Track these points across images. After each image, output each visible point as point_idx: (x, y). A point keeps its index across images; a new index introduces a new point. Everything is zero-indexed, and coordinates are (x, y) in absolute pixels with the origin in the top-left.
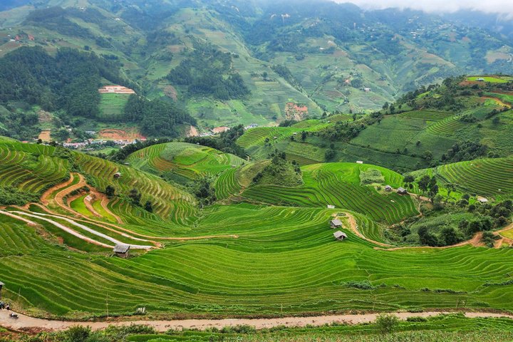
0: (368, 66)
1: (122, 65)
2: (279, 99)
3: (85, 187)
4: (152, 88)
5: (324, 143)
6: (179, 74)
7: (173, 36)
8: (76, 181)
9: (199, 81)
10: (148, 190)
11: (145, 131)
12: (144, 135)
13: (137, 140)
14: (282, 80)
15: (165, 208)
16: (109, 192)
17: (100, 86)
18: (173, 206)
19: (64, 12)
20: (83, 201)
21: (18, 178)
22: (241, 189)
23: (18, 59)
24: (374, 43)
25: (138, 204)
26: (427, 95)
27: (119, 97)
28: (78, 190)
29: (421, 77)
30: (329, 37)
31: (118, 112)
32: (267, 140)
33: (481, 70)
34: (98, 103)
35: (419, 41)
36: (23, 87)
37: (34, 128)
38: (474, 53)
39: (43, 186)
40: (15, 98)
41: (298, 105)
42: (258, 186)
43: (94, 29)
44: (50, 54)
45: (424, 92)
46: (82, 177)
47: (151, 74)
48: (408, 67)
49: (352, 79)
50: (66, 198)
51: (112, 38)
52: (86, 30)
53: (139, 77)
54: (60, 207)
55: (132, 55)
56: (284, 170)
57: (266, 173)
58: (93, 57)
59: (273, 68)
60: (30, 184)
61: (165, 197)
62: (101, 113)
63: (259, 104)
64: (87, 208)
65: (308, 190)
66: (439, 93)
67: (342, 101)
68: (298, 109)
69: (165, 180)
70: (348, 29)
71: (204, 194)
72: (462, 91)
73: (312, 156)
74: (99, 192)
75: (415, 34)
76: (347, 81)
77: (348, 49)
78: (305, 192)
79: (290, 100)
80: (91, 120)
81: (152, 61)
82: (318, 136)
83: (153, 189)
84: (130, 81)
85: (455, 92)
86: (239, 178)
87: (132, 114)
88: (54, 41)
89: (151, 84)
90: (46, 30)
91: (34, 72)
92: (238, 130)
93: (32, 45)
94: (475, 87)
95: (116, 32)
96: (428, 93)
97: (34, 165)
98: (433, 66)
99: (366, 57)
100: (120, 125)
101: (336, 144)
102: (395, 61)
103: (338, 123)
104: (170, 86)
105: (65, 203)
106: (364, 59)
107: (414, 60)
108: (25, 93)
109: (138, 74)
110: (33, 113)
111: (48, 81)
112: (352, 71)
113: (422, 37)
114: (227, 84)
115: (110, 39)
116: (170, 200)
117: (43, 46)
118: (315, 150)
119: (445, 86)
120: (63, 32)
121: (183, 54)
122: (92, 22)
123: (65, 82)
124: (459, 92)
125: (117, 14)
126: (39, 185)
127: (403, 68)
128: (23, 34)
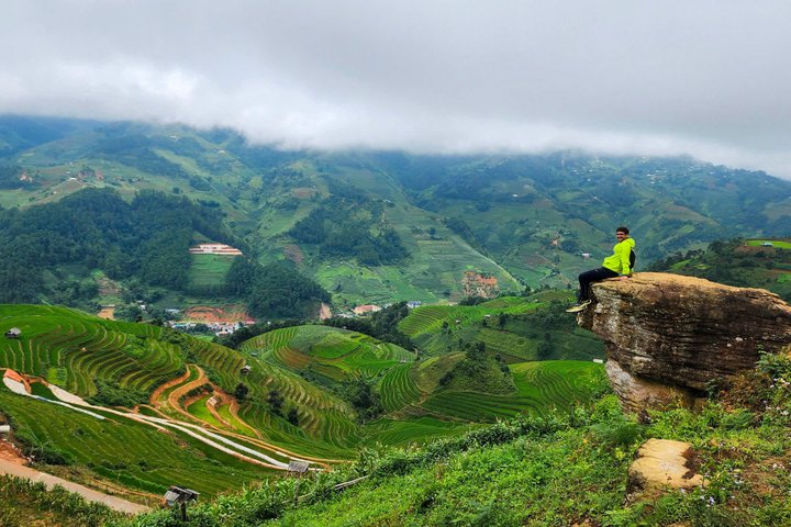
0: (586, 221)
1: (225, 215)
2: (454, 266)
3: (207, 385)
4: (266, 248)
5: (535, 331)
6: (306, 228)
7: (301, 175)
8: (194, 376)
9: (336, 239)
10: (288, 393)
11: (254, 311)
12: (252, 316)
13: (241, 324)
14: (457, 238)
15: (313, 422)
16: (240, 394)
17: (193, 243)
18: (324, 419)
19: (148, 142)
20: (205, 406)
21: (119, 369)
22: (421, 395)
23: (78, 206)
24: (593, 188)
25: (278, 412)
26: (687, 265)
27: (219, 260)
28: (198, 389)
29: (668, 239)
30: (525, 179)
31: (215, 282)
32: (445, 325)
33: (761, 231)
34: (187, 268)
35: (661, 187)
36: (81, 244)
37: (91, 303)
38: (745, 207)
39: (152, 381)
40: (67, 260)
41: (483, 275)
42: (447, 391)
43: (188, 165)
44: (124, 198)
45: (682, 260)
46: (201, 371)
47: (266, 228)
48: (647, 223)
49: (562, 239)
50: (182, 400)
51: (213, 177)
52: (177, 166)
53: (249, 232)
54: (177, 413)
55: (239, 201)
56: (485, 368)
57: (458, 372)
58: (186, 203)
59: (445, 222)
60: (134, 378)
61: (312, 405)
62: (190, 284)
63: (424, 273)
64: (213, 416)
65: (525, 400)
66: (705, 262)
67: (548, 272)
68: (482, 281)
69: (306, 379)
70: (553, 169)
71: (365, 403)
72: (741, 261)
73: (518, 350)
74: (227, 393)
75: (653, 177)
76: (555, 242)
77: (553, 197)
78: (520, 404)
79: (470, 267)
80: (175, 292)
81: (268, 210)
82: (525, 320)
83: (294, 393)
84: (236, 238)
85: (730, 261)
86: (416, 379)
87: (236, 286)
88: (131, 181)
89: (265, 241)
90: (121, 165)
91: (99, 223)
92: (401, 309)
93: (100, 185)
94: (760, 255)
95: (218, 169)
96: (687, 262)
97: (138, 352)
98: (685, 223)
99: (582, 208)
100: (218, 301)
101: (554, 333)
102: (625, 215)
103: (554, 302)
104: (291, 246)
105: (183, 408)
106: (579, 212)
107: (657, 214)
108: (83, 253)
109: (247, 228)
110: (91, 281)
111: (118, 237)
112: (563, 228)
113: (665, 182)
114: (376, 243)
115: (209, 179)
116: (319, 410)
117: (115, 187)
118: (521, 342)
119: (712, 254)
120: (144, 169)
121: (314, 201)
122: (186, 155)
123: (142, 237)
124: (736, 262)
125: (222, 145)
126: (145, 381)
127: (638, 226)
128: (89, 170)
